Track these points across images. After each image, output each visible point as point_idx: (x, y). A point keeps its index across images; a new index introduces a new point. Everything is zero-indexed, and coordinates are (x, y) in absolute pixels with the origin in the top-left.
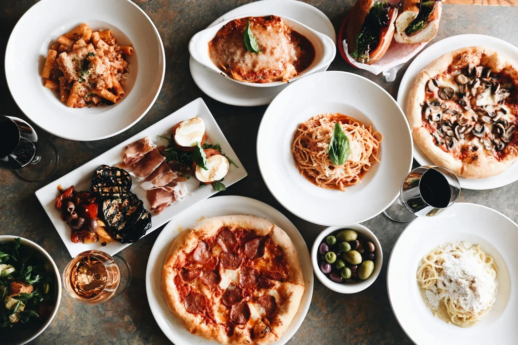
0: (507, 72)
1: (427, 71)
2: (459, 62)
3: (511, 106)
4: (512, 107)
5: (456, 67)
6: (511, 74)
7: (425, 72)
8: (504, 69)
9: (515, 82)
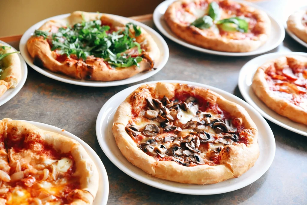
0: (180, 90)
1: (117, 122)
2: (137, 101)
3: (208, 110)
4: (210, 110)
5: (138, 108)
6: (184, 90)
7: (116, 124)
8: (176, 90)
9: (193, 94)
